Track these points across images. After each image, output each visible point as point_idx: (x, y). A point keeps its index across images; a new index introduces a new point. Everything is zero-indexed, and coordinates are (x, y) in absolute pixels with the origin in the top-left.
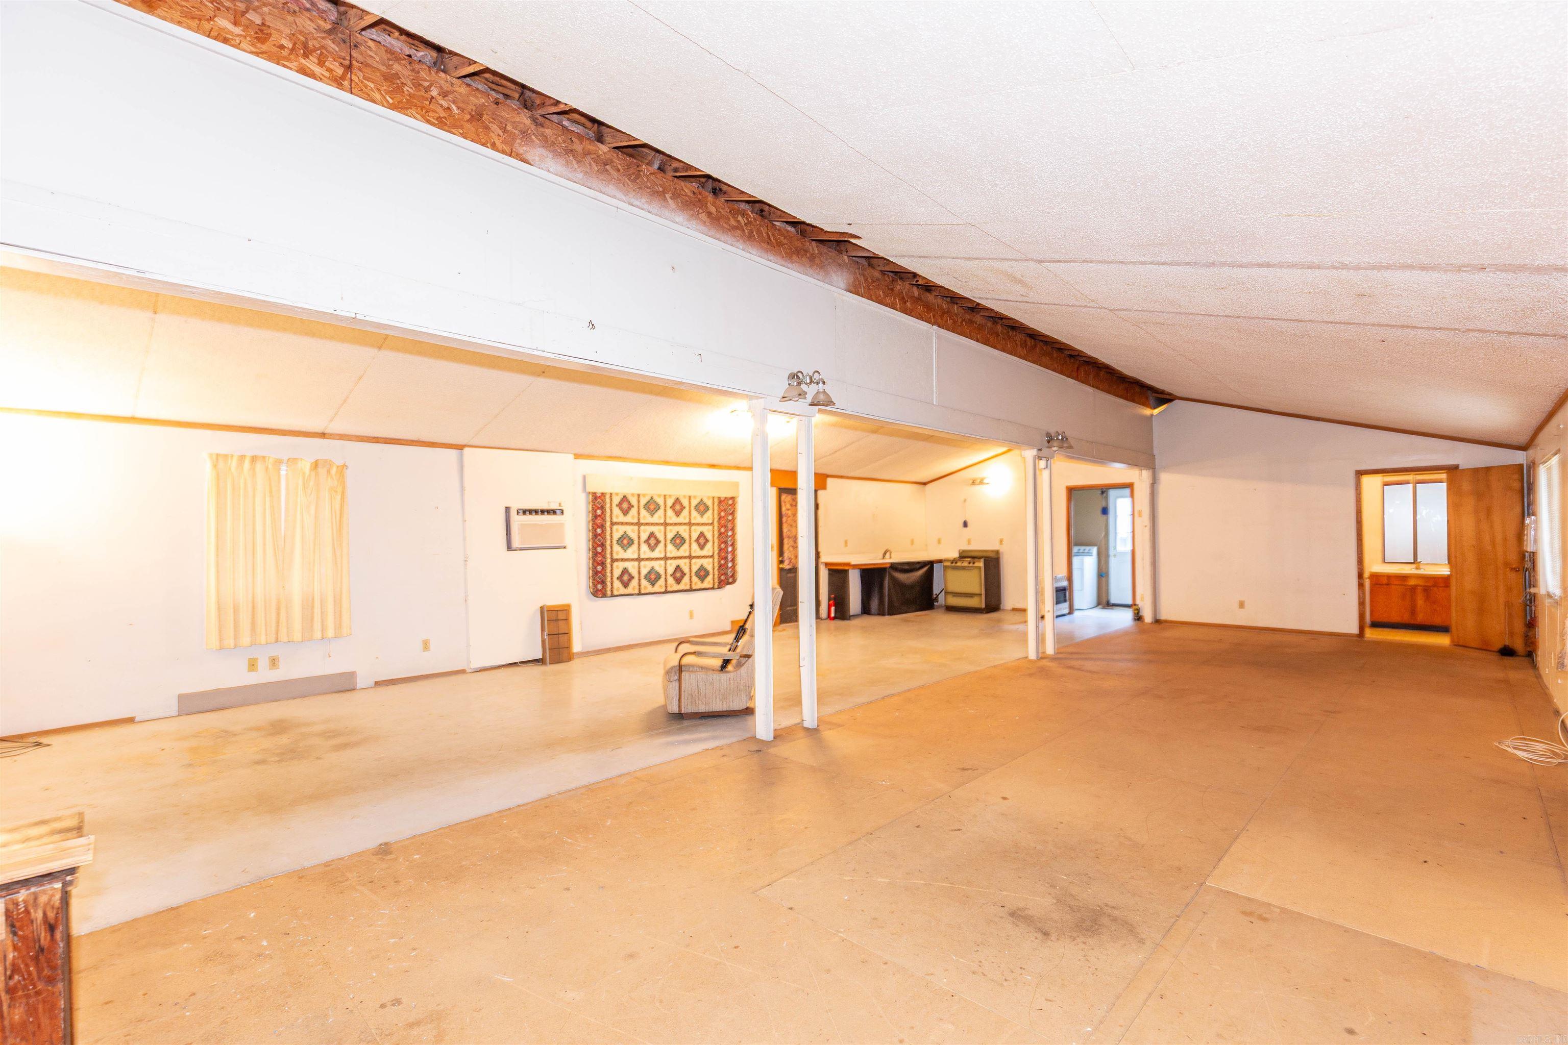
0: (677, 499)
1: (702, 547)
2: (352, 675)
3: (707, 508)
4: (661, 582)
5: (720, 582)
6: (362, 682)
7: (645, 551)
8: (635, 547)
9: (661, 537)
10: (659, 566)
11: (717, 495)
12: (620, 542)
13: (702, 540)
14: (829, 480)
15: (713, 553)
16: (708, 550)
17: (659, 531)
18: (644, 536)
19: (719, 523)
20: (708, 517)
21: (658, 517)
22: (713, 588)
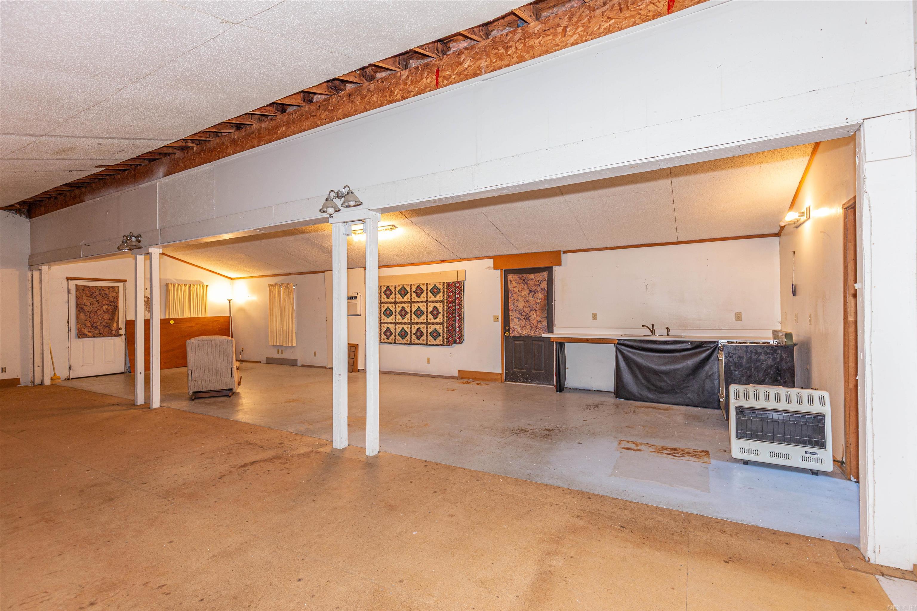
0: (419, 286)
1: (435, 317)
2: (296, 361)
3: (439, 291)
4: (408, 337)
5: (448, 341)
6: (300, 364)
7: (399, 319)
8: (393, 316)
9: (408, 310)
10: (407, 328)
11: (446, 281)
12: (385, 313)
13: (435, 313)
14: (563, 256)
15: (443, 321)
16: (439, 319)
17: (407, 307)
18: (398, 310)
19: (448, 300)
20: (440, 296)
21: (407, 298)
22: (443, 345)
